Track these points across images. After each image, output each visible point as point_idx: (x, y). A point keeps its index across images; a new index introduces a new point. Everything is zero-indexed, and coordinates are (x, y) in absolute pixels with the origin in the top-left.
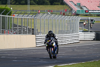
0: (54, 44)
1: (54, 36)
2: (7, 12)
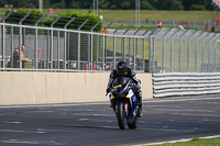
0: (130, 94)
2: (92, 24)
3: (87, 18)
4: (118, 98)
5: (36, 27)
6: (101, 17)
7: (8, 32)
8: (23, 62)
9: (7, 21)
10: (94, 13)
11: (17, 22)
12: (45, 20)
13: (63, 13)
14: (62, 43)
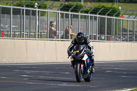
1: (86, 43)
2: (114, 12)
3: (111, 8)
4: (77, 60)
5: (79, 14)
6: (120, 8)
7: (62, 17)
8: (71, 35)
9: (61, 10)
10: (115, 5)
11: (68, 10)
12: (85, 9)
13: (96, 5)
14: (96, 24)
